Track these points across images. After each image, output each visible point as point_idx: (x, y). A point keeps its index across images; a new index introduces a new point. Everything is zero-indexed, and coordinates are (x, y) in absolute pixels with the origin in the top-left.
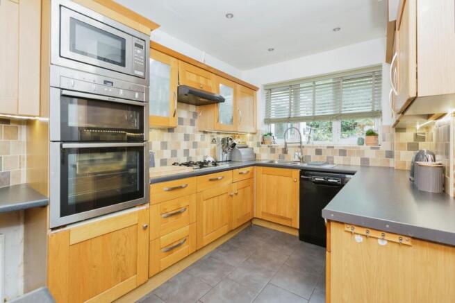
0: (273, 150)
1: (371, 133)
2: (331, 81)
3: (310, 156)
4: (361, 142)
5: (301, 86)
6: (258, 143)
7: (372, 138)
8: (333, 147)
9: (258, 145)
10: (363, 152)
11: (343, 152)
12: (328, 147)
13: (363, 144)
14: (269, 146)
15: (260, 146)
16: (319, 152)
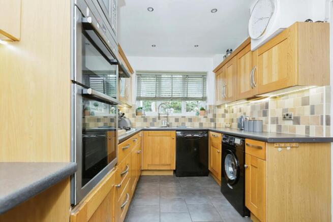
0: (145, 120)
1: (202, 109)
2: (181, 76)
3: (171, 123)
4: (198, 114)
5: (163, 76)
6: (133, 115)
7: (203, 111)
8: (185, 117)
9: (133, 116)
10: (200, 119)
11: (190, 120)
12: (183, 117)
13: (198, 115)
14: (142, 117)
15: (135, 117)
16: (177, 120)
